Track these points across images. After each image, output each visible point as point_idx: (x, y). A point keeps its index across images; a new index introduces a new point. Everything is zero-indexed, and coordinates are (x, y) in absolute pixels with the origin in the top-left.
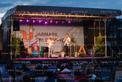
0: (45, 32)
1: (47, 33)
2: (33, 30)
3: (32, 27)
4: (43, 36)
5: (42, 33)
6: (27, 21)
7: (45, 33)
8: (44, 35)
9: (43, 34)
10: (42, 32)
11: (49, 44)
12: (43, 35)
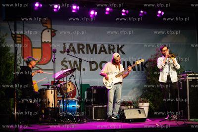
0: (88, 42)
1: (95, 46)
2: (53, 35)
3: (49, 26)
4: (83, 53)
5: (79, 45)
6: (37, 5)
7: (88, 45)
8: (85, 50)
9: (81, 47)
10: (81, 42)
11: (110, 76)
12: (82, 49)
